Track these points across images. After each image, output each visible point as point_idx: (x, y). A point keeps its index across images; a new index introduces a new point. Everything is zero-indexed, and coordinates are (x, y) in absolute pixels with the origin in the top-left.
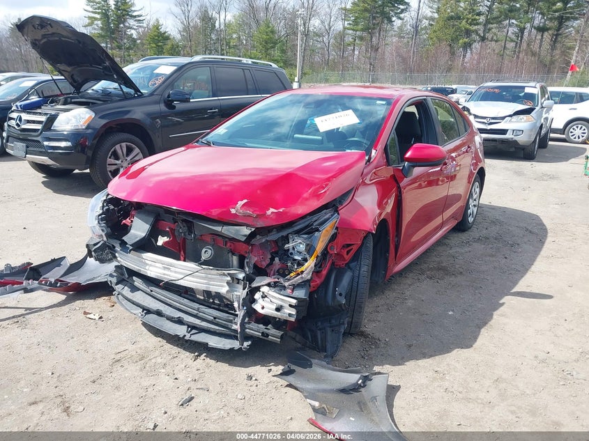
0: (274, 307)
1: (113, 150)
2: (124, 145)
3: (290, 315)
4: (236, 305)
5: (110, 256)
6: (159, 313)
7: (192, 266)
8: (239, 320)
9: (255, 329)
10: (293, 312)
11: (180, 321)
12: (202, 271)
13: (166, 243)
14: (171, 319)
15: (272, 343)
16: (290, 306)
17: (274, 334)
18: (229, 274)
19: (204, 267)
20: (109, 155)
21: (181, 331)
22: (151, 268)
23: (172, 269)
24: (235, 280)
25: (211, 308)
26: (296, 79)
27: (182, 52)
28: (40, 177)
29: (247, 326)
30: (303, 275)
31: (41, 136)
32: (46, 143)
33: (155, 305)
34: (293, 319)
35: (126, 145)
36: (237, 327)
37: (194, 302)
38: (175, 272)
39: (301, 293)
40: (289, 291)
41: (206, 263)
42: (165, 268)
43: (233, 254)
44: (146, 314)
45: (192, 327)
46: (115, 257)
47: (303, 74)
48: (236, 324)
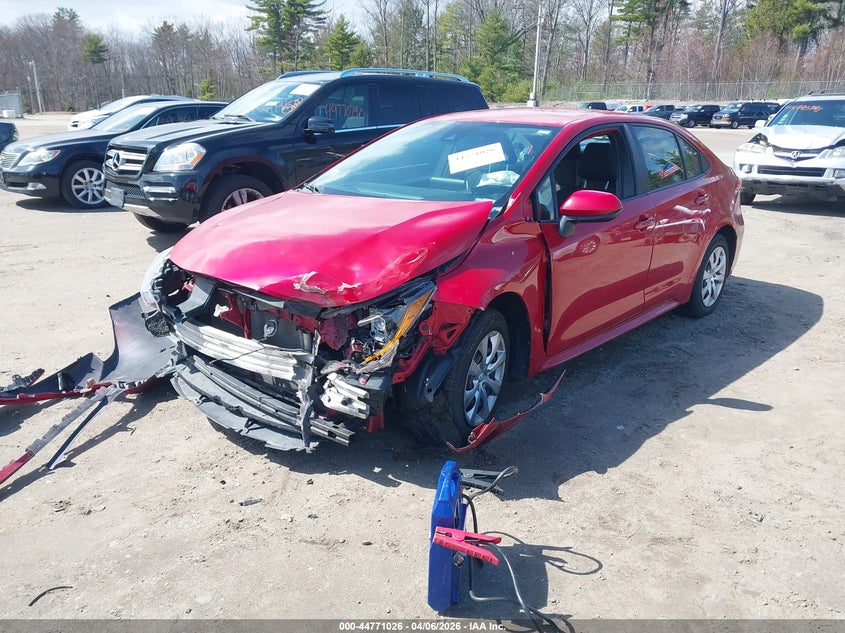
0: (341, 399)
1: (229, 197)
2: (244, 191)
3: (360, 411)
4: (299, 394)
5: (166, 328)
6: (217, 401)
7: (254, 343)
8: (302, 416)
9: (321, 427)
10: (363, 406)
11: (238, 412)
12: (263, 351)
13: (224, 314)
14: (229, 408)
15: (340, 445)
16: (359, 398)
17: (343, 434)
18: (294, 356)
19: (265, 345)
20: (224, 205)
21: (238, 424)
22: (209, 345)
23: (231, 346)
24: (301, 363)
25: (275, 398)
26: (532, 96)
27: (375, 61)
28: (148, 232)
29: (312, 422)
30: (381, 361)
31: (141, 179)
32: (146, 189)
33: (213, 390)
34: (363, 416)
35: (248, 192)
36: (300, 423)
37: (257, 389)
38: (235, 351)
39: (375, 384)
40: (362, 380)
41: (269, 341)
42: (223, 346)
43: (304, 332)
44: (203, 401)
45: (252, 420)
46: (174, 331)
47: (546, 88)
48: (300, 418)
